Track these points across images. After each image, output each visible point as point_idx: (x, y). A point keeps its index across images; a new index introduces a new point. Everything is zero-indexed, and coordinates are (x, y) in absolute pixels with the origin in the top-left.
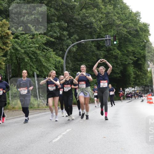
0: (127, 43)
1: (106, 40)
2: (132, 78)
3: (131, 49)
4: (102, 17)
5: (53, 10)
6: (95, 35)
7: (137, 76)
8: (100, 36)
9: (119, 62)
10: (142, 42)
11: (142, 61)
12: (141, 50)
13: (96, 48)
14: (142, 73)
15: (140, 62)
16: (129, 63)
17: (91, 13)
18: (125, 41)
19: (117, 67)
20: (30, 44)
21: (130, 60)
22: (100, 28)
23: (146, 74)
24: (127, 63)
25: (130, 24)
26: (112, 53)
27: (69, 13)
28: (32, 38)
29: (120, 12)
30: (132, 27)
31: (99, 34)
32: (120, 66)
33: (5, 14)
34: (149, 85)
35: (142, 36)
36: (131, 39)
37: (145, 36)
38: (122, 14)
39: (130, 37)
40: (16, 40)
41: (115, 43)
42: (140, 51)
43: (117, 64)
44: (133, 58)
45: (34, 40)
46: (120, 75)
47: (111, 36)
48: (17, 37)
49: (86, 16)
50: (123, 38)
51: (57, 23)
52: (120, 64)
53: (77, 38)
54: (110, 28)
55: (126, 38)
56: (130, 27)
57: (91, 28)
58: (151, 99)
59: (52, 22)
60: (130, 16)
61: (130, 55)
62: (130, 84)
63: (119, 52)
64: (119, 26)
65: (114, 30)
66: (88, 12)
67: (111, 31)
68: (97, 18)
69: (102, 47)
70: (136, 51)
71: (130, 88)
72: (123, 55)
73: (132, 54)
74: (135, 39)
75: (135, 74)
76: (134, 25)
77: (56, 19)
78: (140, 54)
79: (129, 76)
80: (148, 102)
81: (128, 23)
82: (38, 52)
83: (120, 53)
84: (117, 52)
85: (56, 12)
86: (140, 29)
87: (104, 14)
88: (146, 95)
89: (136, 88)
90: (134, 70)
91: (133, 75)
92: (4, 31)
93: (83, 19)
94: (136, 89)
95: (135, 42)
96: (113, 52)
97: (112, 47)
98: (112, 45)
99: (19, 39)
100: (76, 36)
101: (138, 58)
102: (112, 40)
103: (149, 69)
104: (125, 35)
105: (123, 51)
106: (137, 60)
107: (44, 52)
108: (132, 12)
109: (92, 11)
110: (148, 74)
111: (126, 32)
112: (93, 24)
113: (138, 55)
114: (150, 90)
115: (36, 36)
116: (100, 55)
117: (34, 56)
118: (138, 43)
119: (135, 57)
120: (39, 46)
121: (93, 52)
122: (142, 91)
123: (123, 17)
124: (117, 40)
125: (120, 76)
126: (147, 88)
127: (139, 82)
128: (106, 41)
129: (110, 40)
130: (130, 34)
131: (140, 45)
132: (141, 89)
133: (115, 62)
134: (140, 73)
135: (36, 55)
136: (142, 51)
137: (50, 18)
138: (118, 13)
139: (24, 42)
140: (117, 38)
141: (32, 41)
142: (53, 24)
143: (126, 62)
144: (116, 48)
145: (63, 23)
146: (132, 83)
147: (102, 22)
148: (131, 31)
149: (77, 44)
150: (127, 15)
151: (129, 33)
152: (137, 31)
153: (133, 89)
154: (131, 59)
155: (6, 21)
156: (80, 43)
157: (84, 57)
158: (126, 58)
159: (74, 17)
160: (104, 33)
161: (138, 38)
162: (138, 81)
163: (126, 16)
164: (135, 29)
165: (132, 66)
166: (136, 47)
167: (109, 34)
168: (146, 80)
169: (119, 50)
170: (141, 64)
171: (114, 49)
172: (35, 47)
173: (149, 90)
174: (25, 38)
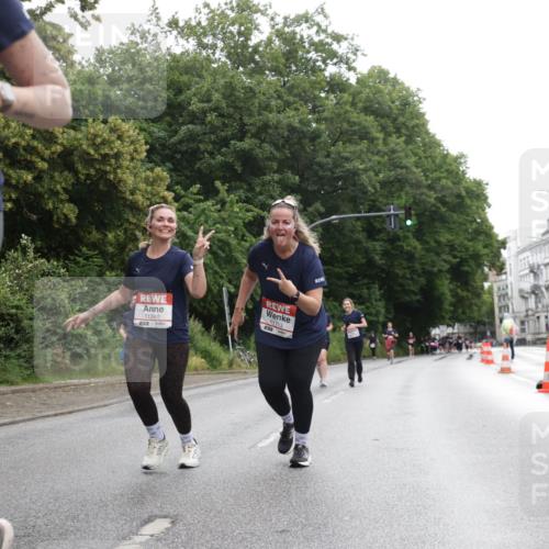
0: (437, 224)
1: (389, 216)
2: (447, 306)
3: (445, 237)
4: (379, 163)
5: (267, 147)
6: (362, 204)
7: (459, 302)
8: (374, 206)
9: (417, 266)
10: (471, 222)
11: (469, 266)
12: (469, 241)
13: (365, 234)
14: (470, 295)
15: (466, 268)
16: (440, 271)
17: (354, 153)
18: (433, 220)
19: (412, 279)
20: (215, 224)
21: (443, 262)
22: (375, 188)
23: (478, 296)
24: (435, 269)
25: (444, 181)
26: (402, 246)
27: (306, 152)
28: (219, 211)
29: (422, 154)
30: (449, 188)
31: (373, 201)
32: (419, 276)
33: (158, 154)
34: (487, 320)
35: (470, 207)
36: (447, 214)
37: (477, 208)
38: (426, 158)
39: (443, 210)
40: (185, 213)
41: (409, 223)
42: (466, 242)
43: (413, 271)
44: (450, 258)
45: (224, 214)
46: (418, 297)
47: (400, 208)
48: (186, 207)
49: (342, 158)
50: (427, 213)
51: (276, 177)
52: (420, 271)
53: (322, 209)
54: (398, 190)
55: (435, 212)
56: (443, 188)
57: (354, 185)
58: (489, 353)
59: (265, 174)
60: (445, 163)
61: (444, 252)
62: (443, 318)
63: (417, 244)
64: (418, 185)
65: (407, 194)
66: (348, 149)
67: (399, 197)
68: (370, 164)
69: (380, 231)
70: (457, 242)
71: (443, 328)
72: (428, 250)
73: (447, 249)
74: (455, 216)
75: (455, 295)
76: (454, 183)
77: (275, 165)
78: (467, 249)
79: (439, 300)
80: (483, 361)
81: (439, 179)
82: (234, 242)
83: (419, 247)
84: (413, 244)
85: (275, 152)
86: (467, 193)
87: (386, 154)
88: (479, 344)
89: (456, 326)
90: (451, 286)
91: (449, 298)
92: (158, 193)
93: (336, 165)
94: (456, 331)
95: (454, 223)
96: (404, 245)
97: (400, 233)
98: (401, 228)
99: (190, 213)
100: (318, 206)
101: (461, 258)
102: (402, 216)
103: (486, 285)
104: (434, 205)
105: (427, 243)
106: (460, 264)
107: (246, 241)
108: (448, 154)
109: (358, 148)
110: (485, 297)
111: (435, 199)
112: (358, 175)
113: (460, 252)
114: (488, 334)
115: (228, 205)
116: (375, 250)
117: (224, 251)
118: (460, 224)
119: (455, 257)
120: (236, 229)
121: (358, 242)
122: (471, 334)
123: (428, 164)
124: (414, 218)
125: (418, 301)
126: (481, 328)
127: (464, 313)
128: (388, 220)
129: (396, 215)
130: (444, 203)
131: (466, 230)
132: (466, 331)
133: (409, 268)
134: (465, 294)
135: (227, 249)
136: (470, 244)
137: (262, 164)
138: (416, 154)
139: (202, 218)
140: (413, 212)
141: (220, 217)
142: (268, 178)
143: (434, 266)
144: (410, 235)
145: (290, 174)
146: (447, 316)
147: (381, 176)
148: (444, 196)
149: (322, 225)
150: (437, 161)
151: (442, 201)
152: (459, 196)
153: (450, 330)
154: (445, 261)
155: (163, 171)
156: (329, 222)
157: (338, 255)
158: (435, 258)
159: (318, 160)
160: (385, 201)
161: (461, 213)
162: (460, 311)
163: (434, 162)
164: (455, 191)
165: (448, 276)
166: (457, 234)
167: (395, 202)
168: (479, 310)
169: (418, 240)
170: (467, 272)
171: (407, 237)
172: (227, 231)
173: (485, 333)
174: (203, 210)
